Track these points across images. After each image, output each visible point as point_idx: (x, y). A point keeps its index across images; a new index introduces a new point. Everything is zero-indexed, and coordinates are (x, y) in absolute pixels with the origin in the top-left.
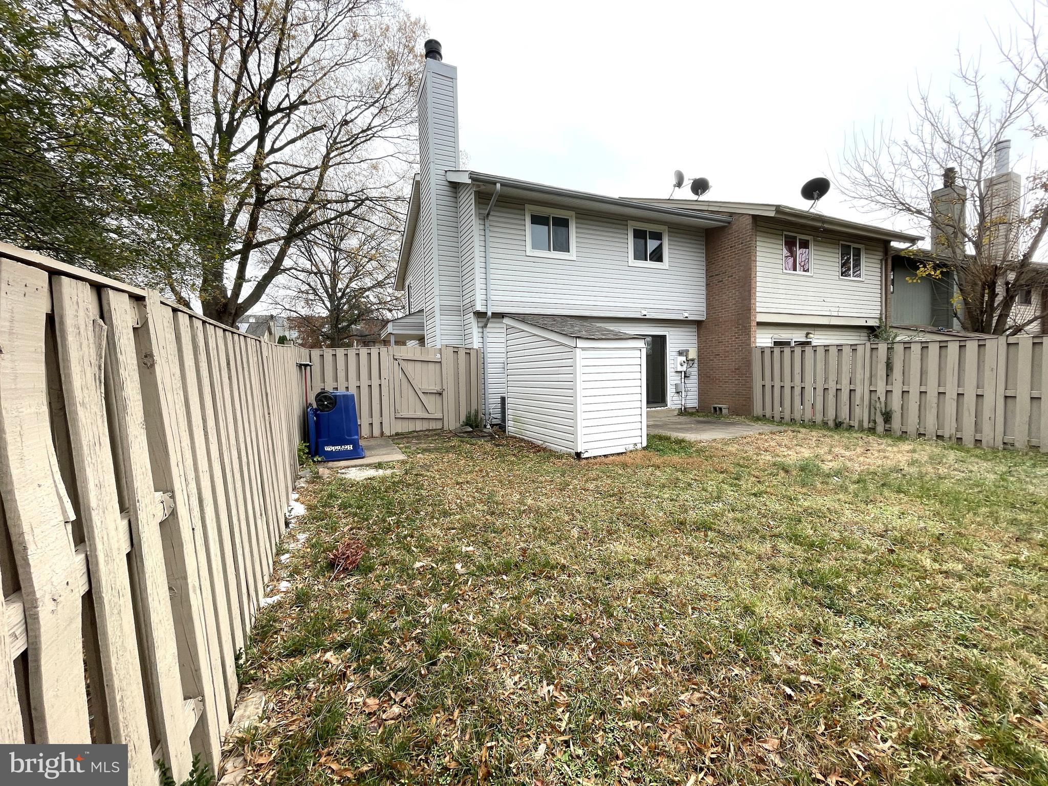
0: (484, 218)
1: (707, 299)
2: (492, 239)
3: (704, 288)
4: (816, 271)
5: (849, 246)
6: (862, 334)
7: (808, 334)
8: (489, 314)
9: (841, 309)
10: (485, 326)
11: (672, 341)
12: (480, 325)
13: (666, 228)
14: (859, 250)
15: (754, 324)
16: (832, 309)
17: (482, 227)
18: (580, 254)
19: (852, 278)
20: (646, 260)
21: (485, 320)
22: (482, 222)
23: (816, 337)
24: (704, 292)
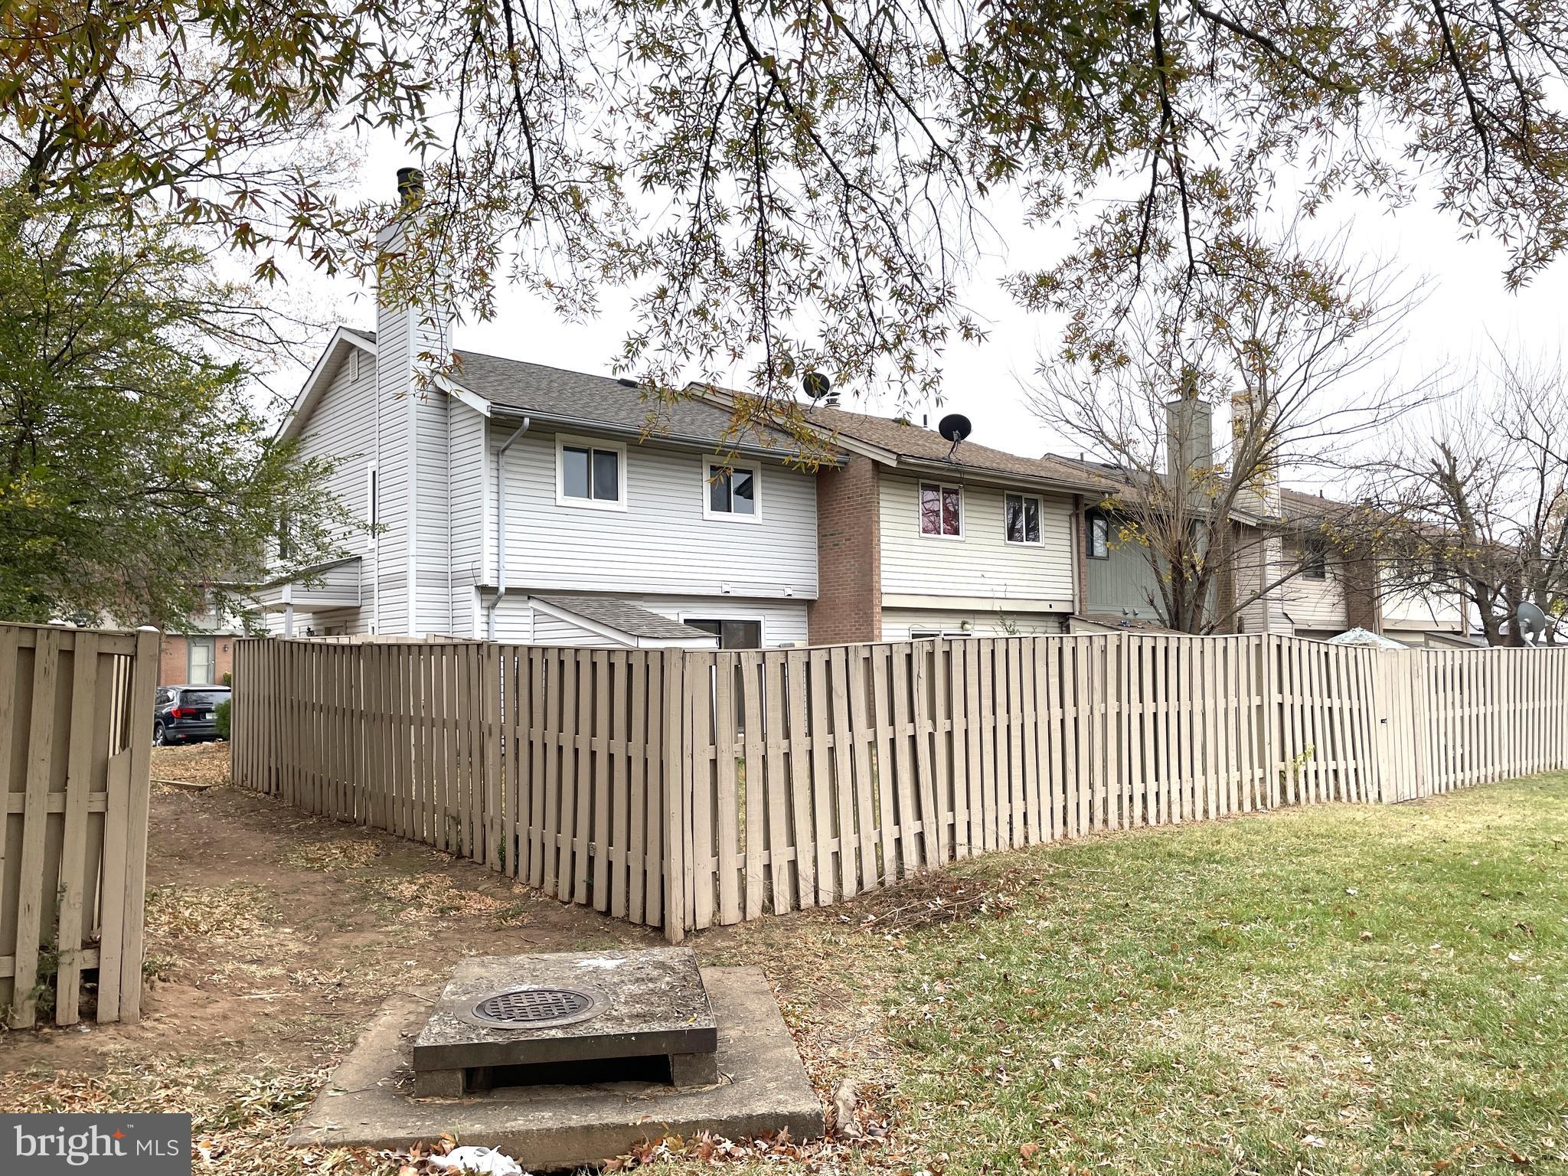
0: (498, 453)
1: (820, 569)
2: (508, 483)
3: (816, 552)
4: (969, 533)
5: (1020, 497)
6: (1050, 624)
7: (964, 623)
8: (502, 589)
9: (1009, 589)
10: (493, 606)
11: (768, 630)
12: (485, 604)
13: (758, 464)
14: (1036, 502)
15: (878, 609)
16: (996, 588)
17: (494, 465)
18: (633, 503)
19: (1025, 543)
20: (729, 510)
21: (493, 597)
22: (494, 458)
23: (977, 628)
24: (816, 558)
